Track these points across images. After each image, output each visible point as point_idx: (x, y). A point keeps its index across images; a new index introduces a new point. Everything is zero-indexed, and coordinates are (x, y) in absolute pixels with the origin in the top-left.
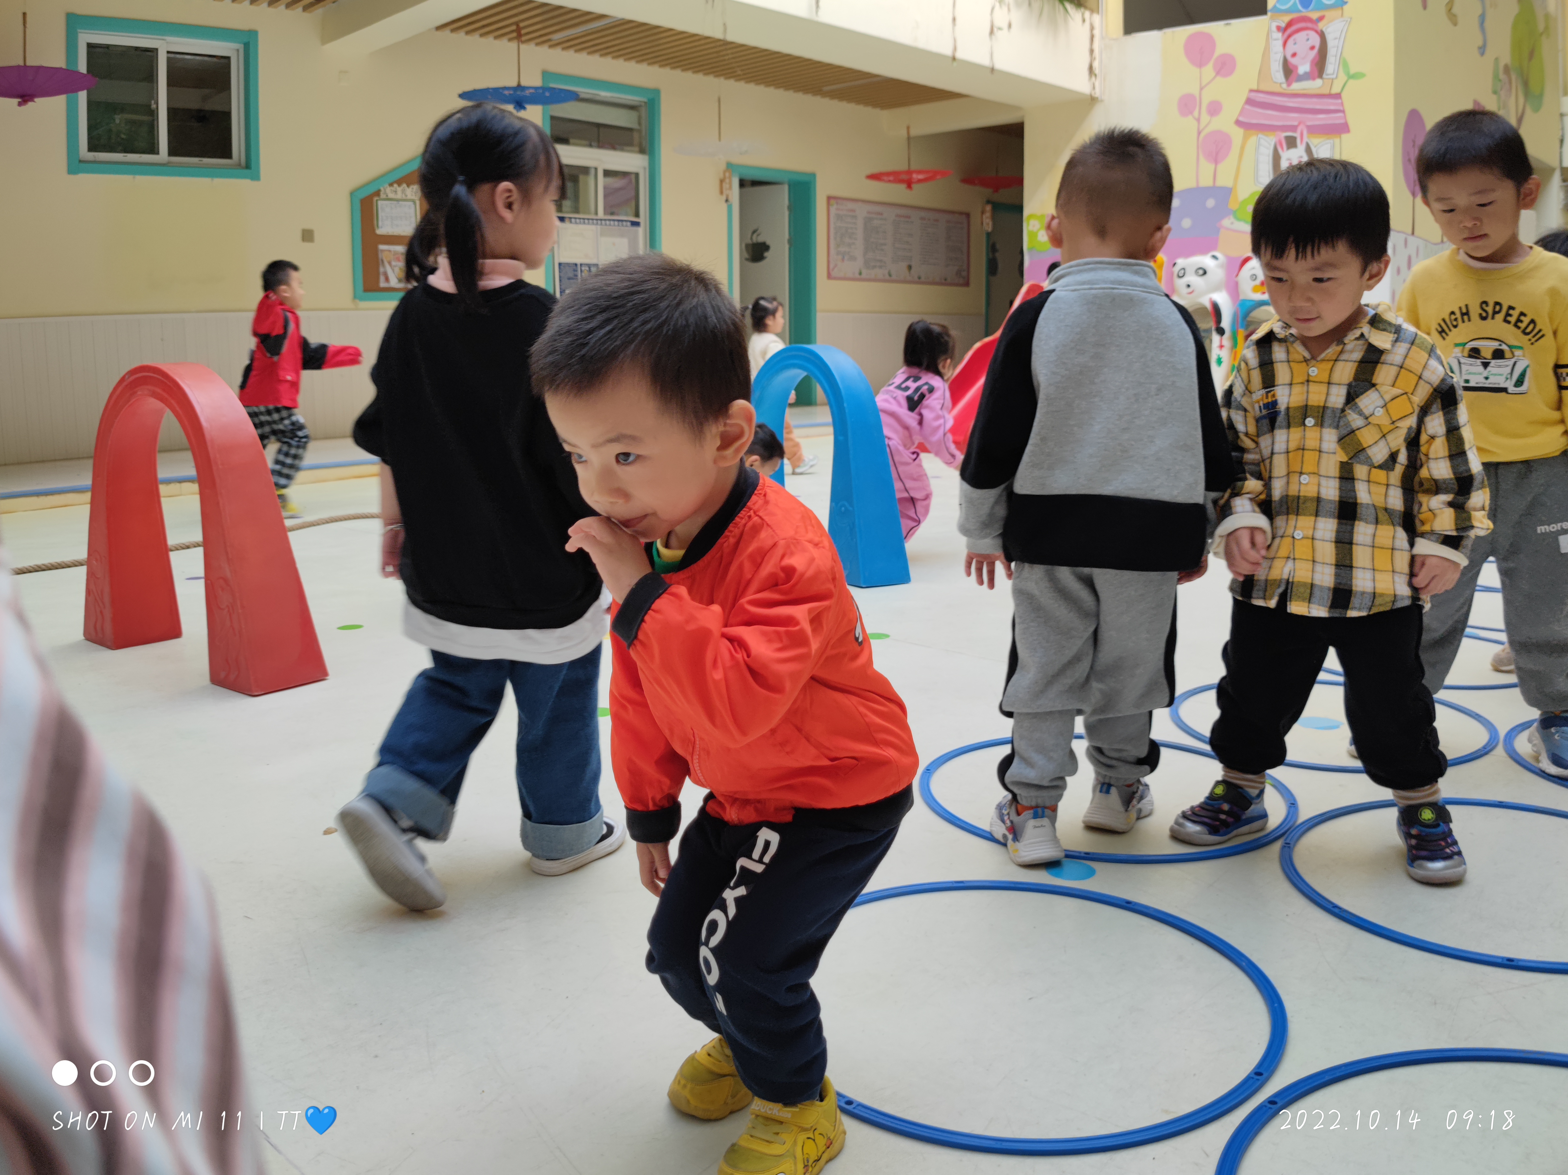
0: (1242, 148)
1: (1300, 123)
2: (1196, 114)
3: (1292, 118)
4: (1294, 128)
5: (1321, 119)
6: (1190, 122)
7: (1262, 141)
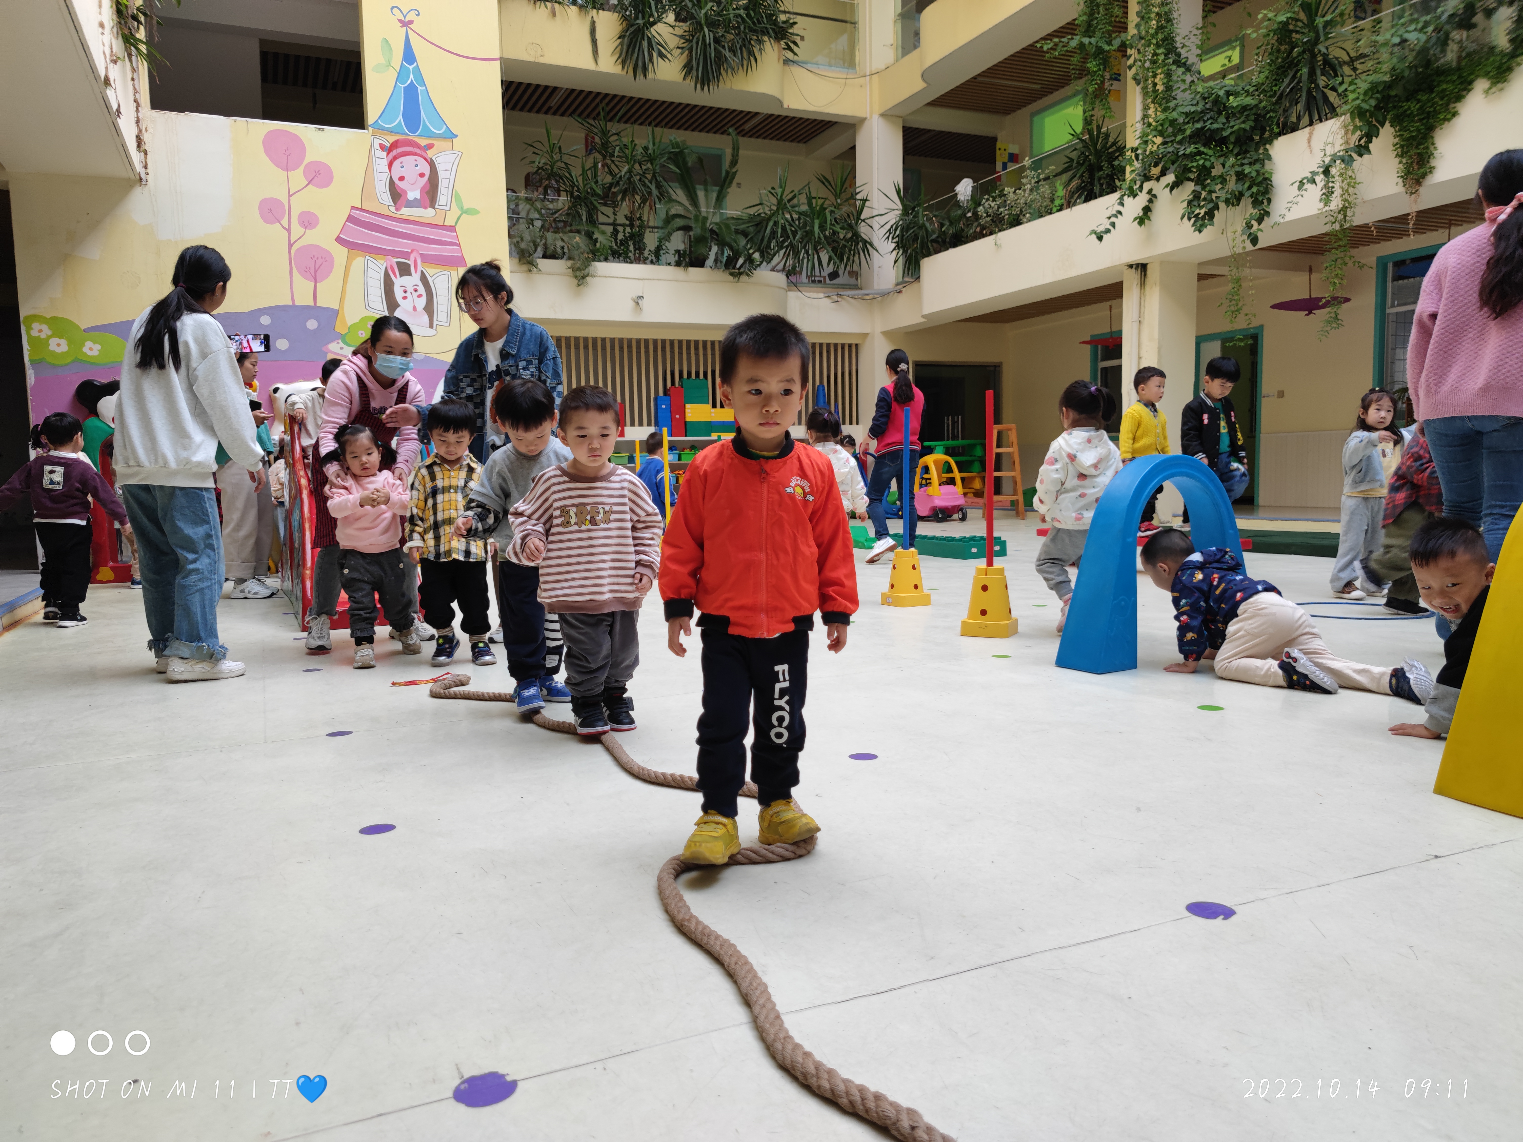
0: (347, 269)
1: (412, 251)
2: (285, 222)
3: (404, 245)
4: (407, 255)
5: (435, 250)
6: (276, 231)
7: (370, 264)
